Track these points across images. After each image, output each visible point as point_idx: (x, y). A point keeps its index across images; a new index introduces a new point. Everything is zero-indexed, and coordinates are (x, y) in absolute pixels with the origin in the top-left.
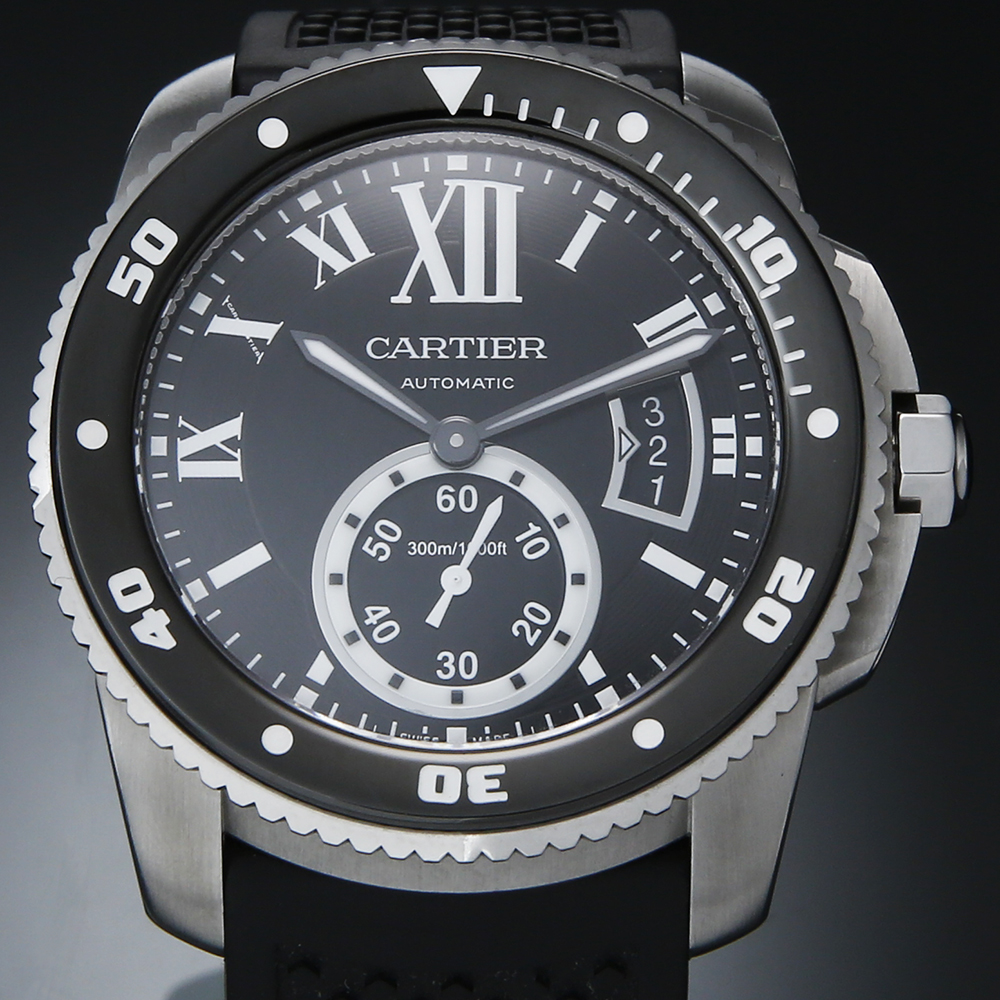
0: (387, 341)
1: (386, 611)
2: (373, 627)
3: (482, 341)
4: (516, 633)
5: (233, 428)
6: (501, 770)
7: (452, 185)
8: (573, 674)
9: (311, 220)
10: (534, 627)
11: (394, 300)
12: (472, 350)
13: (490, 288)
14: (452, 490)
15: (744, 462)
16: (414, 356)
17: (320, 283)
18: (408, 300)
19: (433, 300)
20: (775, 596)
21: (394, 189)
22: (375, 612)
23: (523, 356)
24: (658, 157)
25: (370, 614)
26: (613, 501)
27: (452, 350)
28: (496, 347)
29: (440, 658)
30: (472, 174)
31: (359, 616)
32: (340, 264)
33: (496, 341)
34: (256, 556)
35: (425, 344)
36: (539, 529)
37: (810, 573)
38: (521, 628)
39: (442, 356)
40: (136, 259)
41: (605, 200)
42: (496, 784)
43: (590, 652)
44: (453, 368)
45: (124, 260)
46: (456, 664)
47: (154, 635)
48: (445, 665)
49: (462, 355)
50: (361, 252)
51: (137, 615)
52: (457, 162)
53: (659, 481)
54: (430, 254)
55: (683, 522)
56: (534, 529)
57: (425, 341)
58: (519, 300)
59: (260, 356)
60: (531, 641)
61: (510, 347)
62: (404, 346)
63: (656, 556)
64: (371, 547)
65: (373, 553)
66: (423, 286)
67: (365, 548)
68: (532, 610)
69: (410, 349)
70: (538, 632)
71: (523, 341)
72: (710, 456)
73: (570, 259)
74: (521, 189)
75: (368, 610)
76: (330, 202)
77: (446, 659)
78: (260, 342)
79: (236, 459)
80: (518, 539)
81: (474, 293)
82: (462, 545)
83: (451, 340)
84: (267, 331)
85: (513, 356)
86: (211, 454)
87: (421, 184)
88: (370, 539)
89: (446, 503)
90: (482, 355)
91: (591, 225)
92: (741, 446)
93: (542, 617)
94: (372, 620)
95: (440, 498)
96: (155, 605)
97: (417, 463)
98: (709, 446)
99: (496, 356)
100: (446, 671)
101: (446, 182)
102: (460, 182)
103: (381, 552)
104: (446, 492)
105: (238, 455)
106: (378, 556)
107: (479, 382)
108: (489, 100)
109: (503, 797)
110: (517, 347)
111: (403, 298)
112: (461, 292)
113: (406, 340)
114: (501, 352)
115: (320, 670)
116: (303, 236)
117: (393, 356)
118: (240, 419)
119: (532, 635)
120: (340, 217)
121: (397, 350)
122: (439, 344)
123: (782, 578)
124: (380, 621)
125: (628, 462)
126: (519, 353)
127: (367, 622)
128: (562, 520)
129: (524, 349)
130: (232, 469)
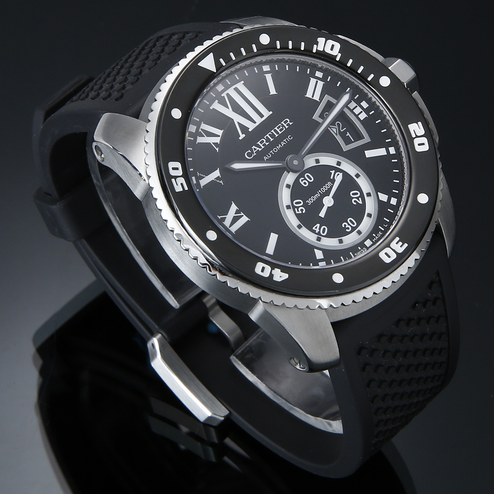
0: (249, 151)
1: (318, 225)
2: (319, 232)
3: (273, 131)
4: (355, 204)
5: (234, 208)
6: (397, 239)
7: (224, 95)
8: (380, 202)
9: (198, 134)
10: (357, 198)
11: (240, 138)
12: (272, 136)
13: (261, 116)
14: (303, 179)
15: (367, 111)
16: (260, 149)
17: (217, 149)
18: (244, 135)
19: (250, 130)
20: (417, 137)
21: (211, 108)
22: (316, 228)
23: (287, 127)
24: (278, 42)
25: (315, 229)
26: (346, 148)
27: (267, 140)
28: (278, 130)
29: (343, 226)
30: (227, 87)
31: (314, 232)
32: (217, 140)
33: (276, 128)
34: (274, 238)
35: (260, 144)
36: (334, 171)
37: (420, 123)
38: (355, 201)
39: (267, 144)
40: (175, 177)
41: (266, 68)
42: (401, 243)
43: (378, 193)
44: (273, 145)
45: (173, 180)
46: (349, 224)
47: (280, 277)
48: (346, 227)
49: (272, 140)
50: (220, 132)
51: (271, 275)
52: (220, 88)
53: (348, 134)
54: (237, 119)
55: (367, 139)
56: (333, 172)
57: (259, 143)
58: (271, 112)
59: (221, 182)
60: (360, 202)
61: (281, 127)
62: (255, 149)
63: (369, 154)
64: (298, 211)
65: (300, 212)
66: (244, 129)
67: (297, 212)
68: (353, 194)
69: (258, 149)
70: (360, 199)
71: (283, 123)
72: (357, 116)
73: (273, 91)
74: (243, 82)
75: (314, 228)
76: (198, 125)
77: (345, 225)
78: (218, 178)
79: (243, 216)
80: (332, 178)
81: (259, 120)
82: (320, 191)
83: (265, 137)
84: (217, 174)
85: (284, 129)
86: (235, 220)
87: (217, 101)
88: (296, 209)
89: (305, 183)
90: (277, 135)
91: (269, 78)
92: (361, 107)
93: (357, 194)
94: (317, 231)
95: (302, 183)
96: (273, 269)
97: (289, 178)
98: (354, 113)
99: (280, 133)
100: (348, 228)
101: (222, 95)
102: (226, 92)
103: (302, 210)
104: (302, 180)
105: (242, 214)
106: (302, 212)
107: (283, 144)
108: (221, 60)
109: (406, 245)
110: (283, 126)
111: (242, 136)
112: (255, 123)
113: (254, 147)
114: (280, 130)
115: (319, 255)
116: (200, 140)
117: (255, 154)
118: (233, 203)
119: (359, 200)
120: (205, 127)
121: (254, 152)
122: (263, 141)
123: (414, 131)
124: (320, 229)
125: (339, 134)
126: (285, 127)
127: (317, 232)
128: (339, 163)
129: (285, 125)
130: (244, 219)
